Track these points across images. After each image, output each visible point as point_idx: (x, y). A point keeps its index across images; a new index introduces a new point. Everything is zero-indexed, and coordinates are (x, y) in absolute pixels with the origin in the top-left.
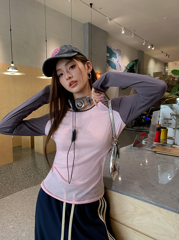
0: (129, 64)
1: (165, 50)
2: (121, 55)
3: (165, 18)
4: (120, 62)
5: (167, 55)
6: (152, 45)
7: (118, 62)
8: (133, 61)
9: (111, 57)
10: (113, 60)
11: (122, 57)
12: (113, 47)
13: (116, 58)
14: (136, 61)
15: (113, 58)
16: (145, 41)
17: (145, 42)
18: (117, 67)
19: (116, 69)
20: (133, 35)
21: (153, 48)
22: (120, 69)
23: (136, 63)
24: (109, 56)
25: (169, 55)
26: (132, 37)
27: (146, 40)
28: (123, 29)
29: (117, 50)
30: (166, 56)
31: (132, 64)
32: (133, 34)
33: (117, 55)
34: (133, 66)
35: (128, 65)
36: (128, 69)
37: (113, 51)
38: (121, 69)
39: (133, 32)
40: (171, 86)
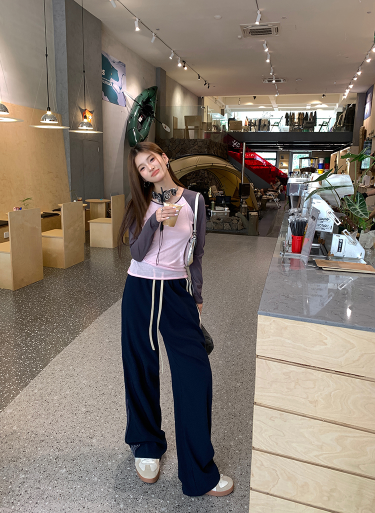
0: (141, 95)
1: (205, 73)
2: (125, 75)
3: (218, 17)
4: (124, 90)
5: (206, 83)
6: (183, 62)
7: (121, 89)
8: (148, 89)
9: (107, 77)
10: (113, 83)
11: (128, 79)
12: (111, 56)
13: (118, 81)
14: (154, 89)
15: (112, 80)
16: (172, 52)
17: (173, 54)
18: (120, 99)
19: (117, 104)
20: (154, 37)
21: (186, 68)
22: (125, 103)
23: (155, 94)
24: (104, 75)
25: (209, 83)
26: (152, 41)
27: (174, 50)
28: (136, 23)
29: (120, 62)
30: (205, 85)
31: (146, 96)
32: (154, 35)
33: (120, 74)
34: (148, 100)
35: (139, 97)
36: (140, 105)
37: (112, 63)
38: (127, 105)
39: (155, 31)
40: (216, 144)
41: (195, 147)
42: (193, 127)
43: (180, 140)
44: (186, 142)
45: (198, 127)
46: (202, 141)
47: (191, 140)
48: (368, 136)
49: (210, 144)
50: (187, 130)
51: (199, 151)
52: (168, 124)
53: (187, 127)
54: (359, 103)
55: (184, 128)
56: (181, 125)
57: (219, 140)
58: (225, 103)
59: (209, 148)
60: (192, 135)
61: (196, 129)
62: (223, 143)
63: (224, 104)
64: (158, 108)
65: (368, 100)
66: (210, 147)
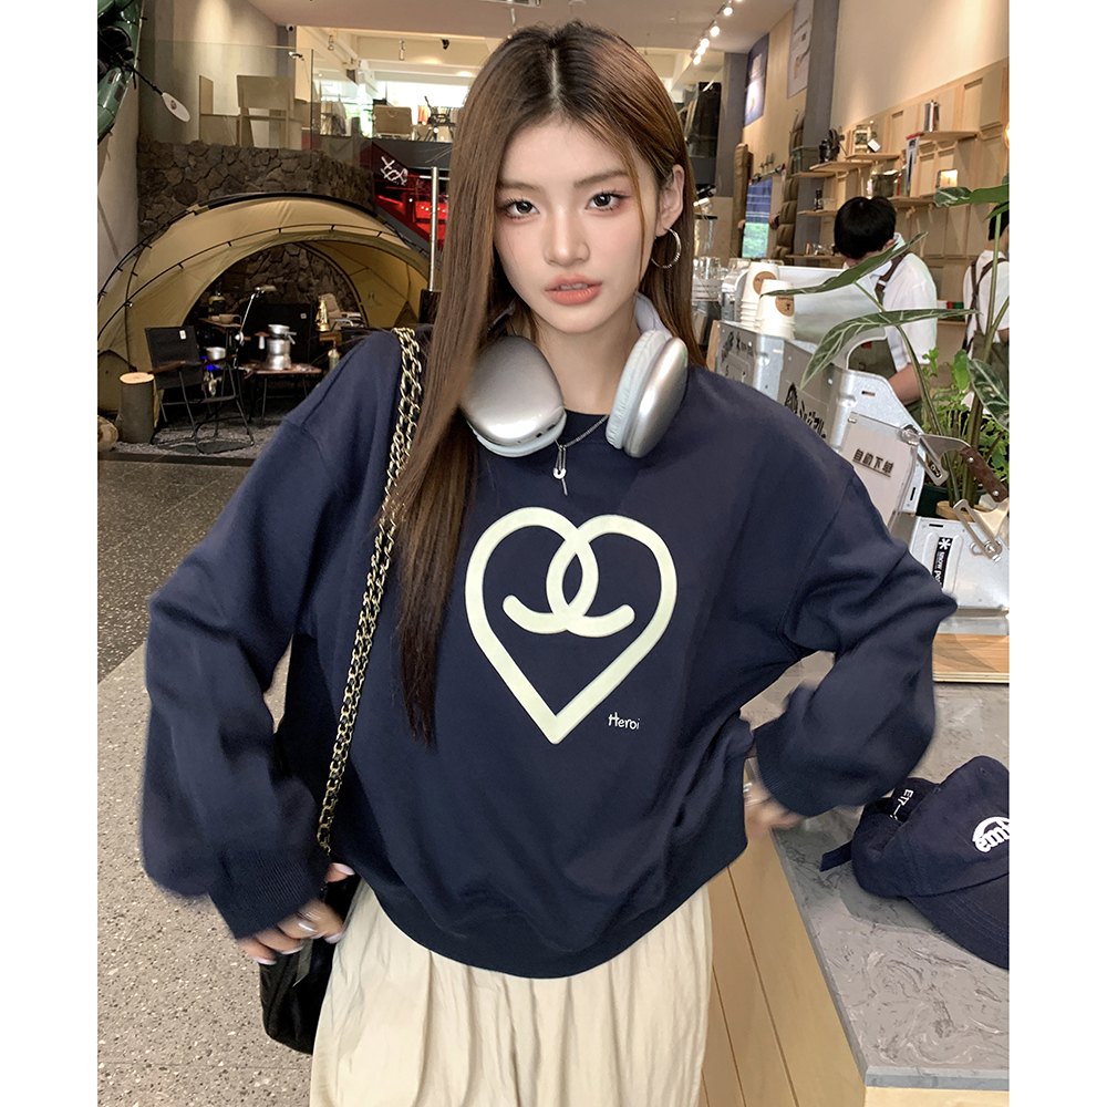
40: (338, 169)
41: (274, 174)
42: (266, 113)
43: (224, 148)
44: (242, 157)
45: (279, 112)
46: (296, 156)
47: (261, 151)
48: (756, 170)
49: (322, 166)
50: (245, 120)
51: (287, 185)
52: (180, 95)
53: (244, 110)
54: (732, 80)
55: (237, 111)
56: (227, 102)
57: (348, 157)
58: (358, 53)
59: (316, 179)
60: (261, 136)
61: (277, 119)
62: (358, 167)
63: (355, 56)
64: (147, 44)
65: (755, 72)
66: (321, 177)
